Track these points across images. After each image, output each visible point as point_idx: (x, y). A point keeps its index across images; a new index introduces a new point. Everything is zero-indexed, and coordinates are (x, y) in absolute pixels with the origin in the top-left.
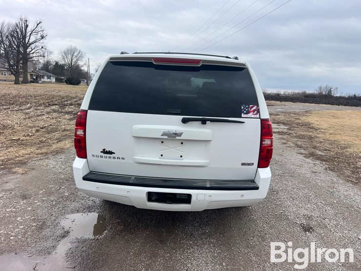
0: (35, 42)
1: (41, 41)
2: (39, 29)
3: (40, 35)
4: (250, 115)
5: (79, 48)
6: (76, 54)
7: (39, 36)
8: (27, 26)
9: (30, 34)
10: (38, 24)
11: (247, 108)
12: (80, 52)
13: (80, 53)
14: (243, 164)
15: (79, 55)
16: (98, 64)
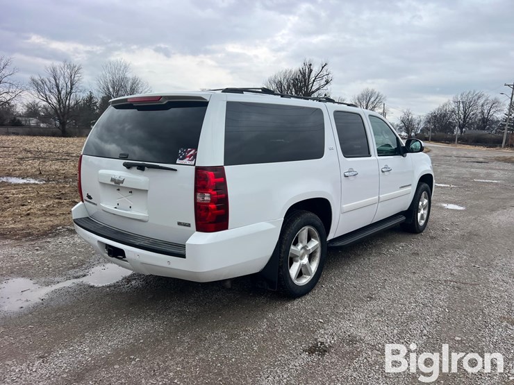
0: (318, 89)
1: (325, 88)
2: (324, 72)
3: (325, 80)
4: (186, 161)
5: (377, 91)
6: (372, 99)
7: (323, 82)
8: (311, 71)
9: (314, 81)
10: (323, 67)
11: (185, 152)
12: (378, 96)
13: (379, 98)
14: (179, 224)
15: (377, 100)
16: (405, 111)
